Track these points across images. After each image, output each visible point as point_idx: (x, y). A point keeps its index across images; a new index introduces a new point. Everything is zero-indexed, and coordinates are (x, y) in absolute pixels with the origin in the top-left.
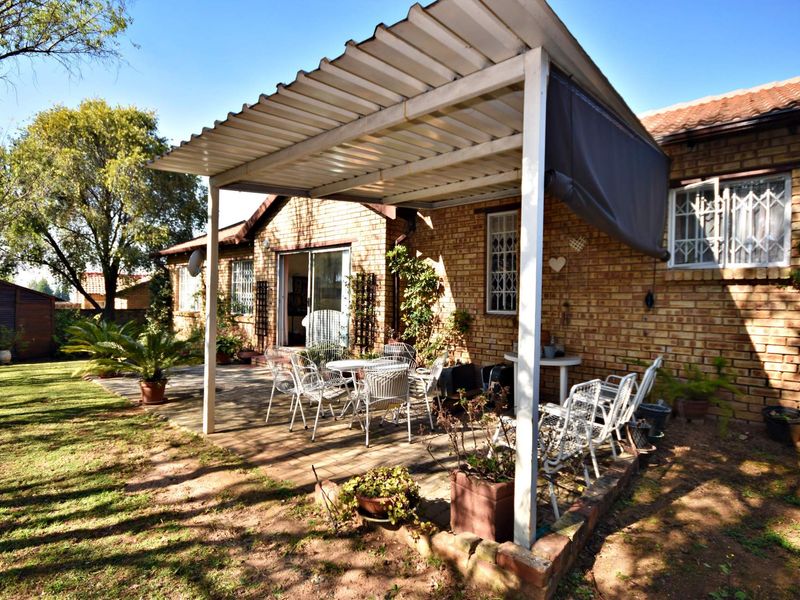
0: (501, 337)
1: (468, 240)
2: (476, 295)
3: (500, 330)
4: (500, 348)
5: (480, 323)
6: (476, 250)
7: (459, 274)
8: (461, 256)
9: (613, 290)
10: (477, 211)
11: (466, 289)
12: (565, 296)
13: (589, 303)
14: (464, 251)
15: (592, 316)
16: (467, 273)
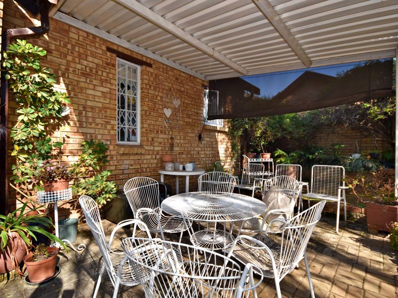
0: (132, 162)
1: (100, 73)
2: (109, 127)
3: (132, 157)
4: (131, 171)
5: (113, 153)
6: (108, 85)
7: (89, 103)
8: (91, 87)
9: (189, 132)
10: (109, 49)
11: (98, 121)
12: (171, 133)
13: (180, 137)
14: (95, 82)
15: (181, 145)
16: (100, 105)
